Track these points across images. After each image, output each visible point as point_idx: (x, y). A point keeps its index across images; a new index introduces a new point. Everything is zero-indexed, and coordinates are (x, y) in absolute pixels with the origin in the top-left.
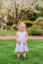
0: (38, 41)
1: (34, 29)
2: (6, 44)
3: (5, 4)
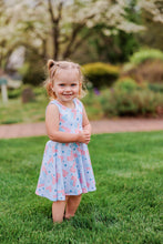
0: (145, 137)
1: (125, 91)
2: (15, 156)
3: (12, 6)
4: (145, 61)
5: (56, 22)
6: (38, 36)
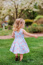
4: (39, 19)
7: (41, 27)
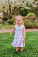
1: (26, 22)
5: (10, 6)
6: (6, 9)
7: (32, 24)
